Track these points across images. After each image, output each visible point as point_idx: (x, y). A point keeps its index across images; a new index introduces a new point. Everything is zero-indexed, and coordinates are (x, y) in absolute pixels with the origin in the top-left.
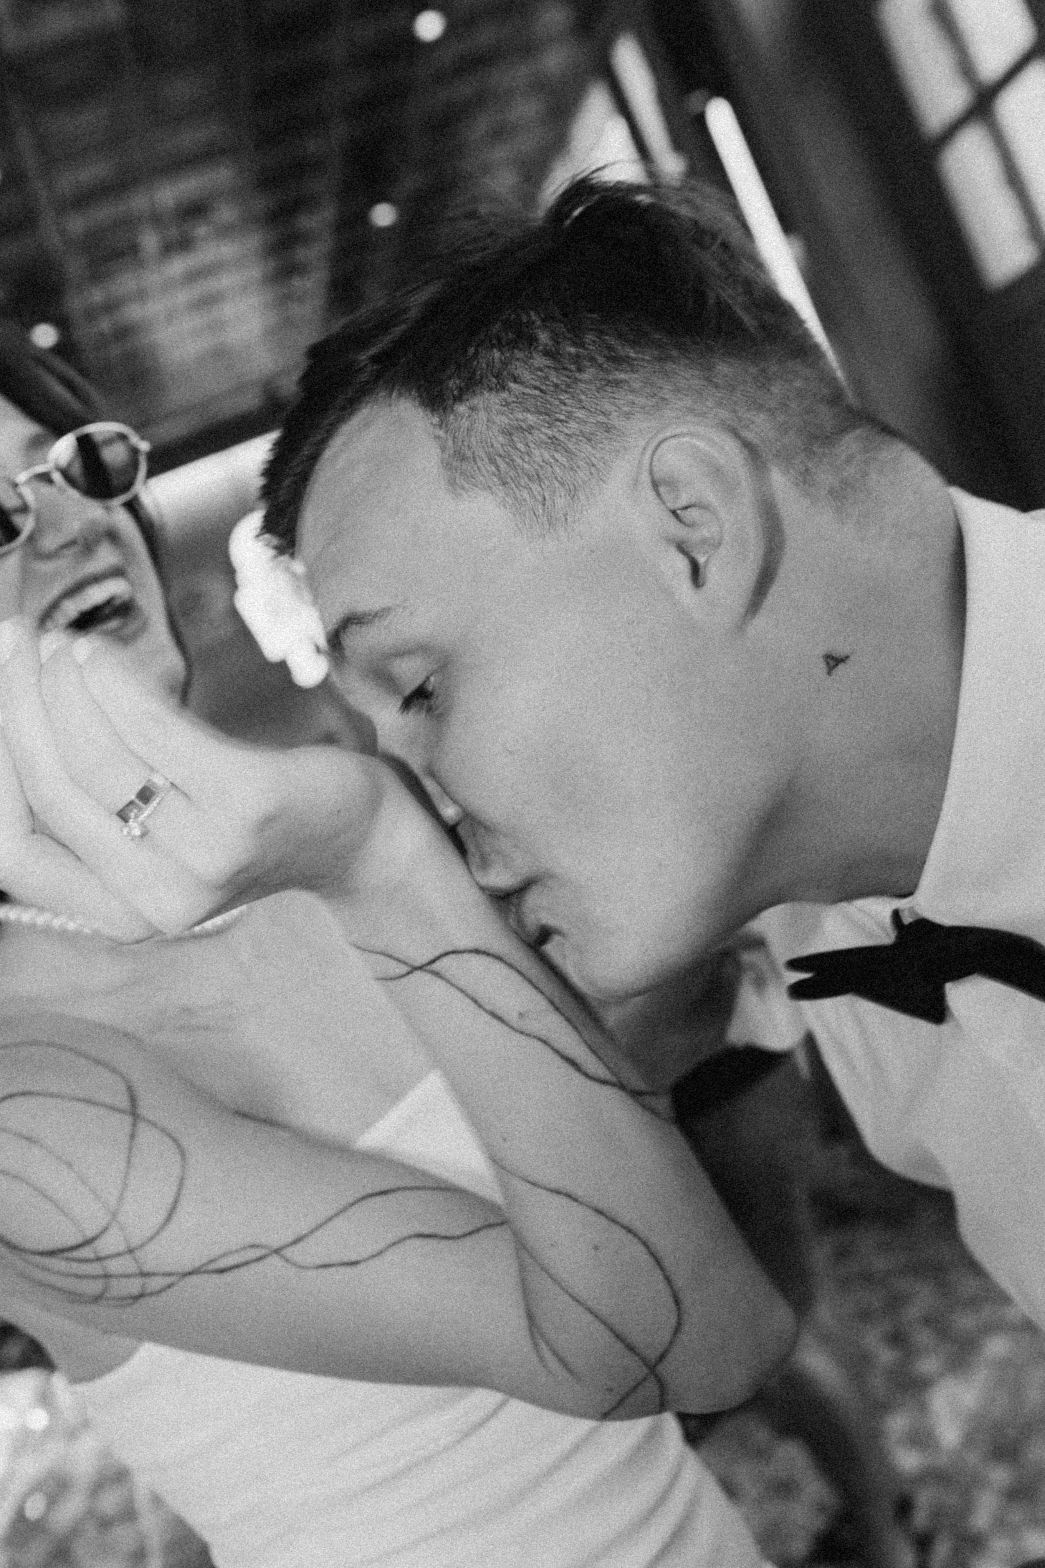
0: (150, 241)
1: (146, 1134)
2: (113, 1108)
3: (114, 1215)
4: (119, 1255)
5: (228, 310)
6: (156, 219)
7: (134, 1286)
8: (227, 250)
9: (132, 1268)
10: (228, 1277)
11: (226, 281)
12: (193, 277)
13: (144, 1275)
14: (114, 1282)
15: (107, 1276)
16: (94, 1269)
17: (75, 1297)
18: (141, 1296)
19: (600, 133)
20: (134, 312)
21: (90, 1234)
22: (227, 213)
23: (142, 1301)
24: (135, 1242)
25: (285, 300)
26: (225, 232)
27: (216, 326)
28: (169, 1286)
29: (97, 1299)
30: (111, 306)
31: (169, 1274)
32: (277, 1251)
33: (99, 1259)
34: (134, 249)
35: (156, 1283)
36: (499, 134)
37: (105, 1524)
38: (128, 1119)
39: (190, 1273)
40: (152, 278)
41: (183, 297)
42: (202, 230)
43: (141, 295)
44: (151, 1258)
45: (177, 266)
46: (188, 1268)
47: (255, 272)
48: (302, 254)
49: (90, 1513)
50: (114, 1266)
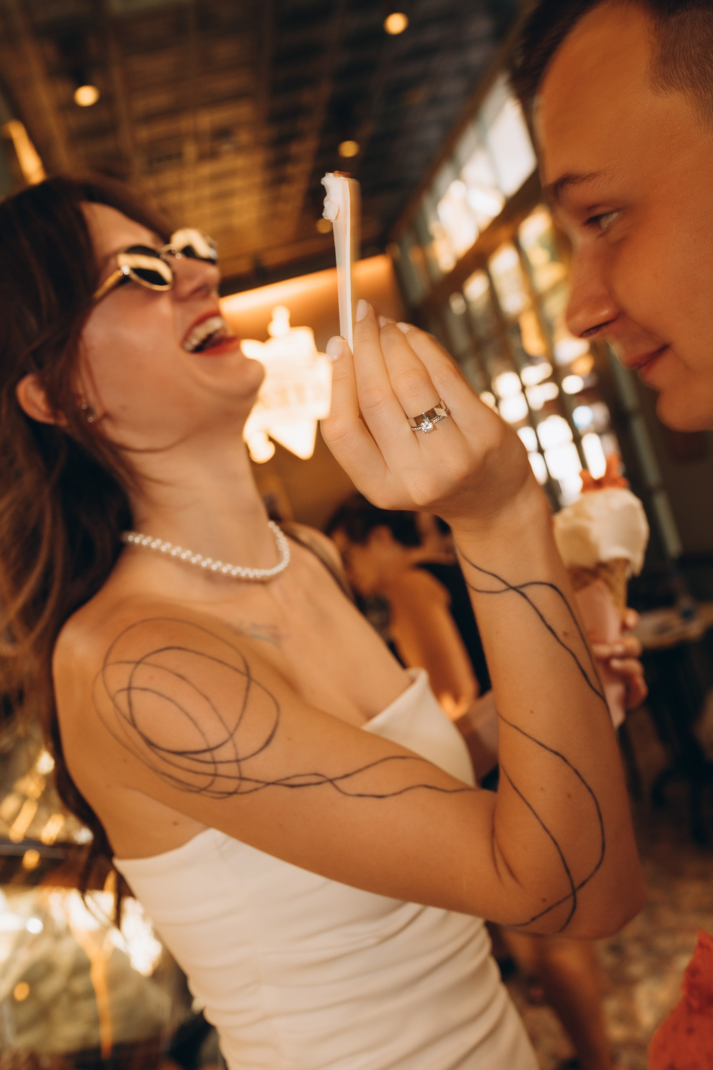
0: (190, 150)
1: (255, 691)
2: (236, 670)
3: (231, 735)
4: (229, 762)
5: (237, 203)
6: (197, 136)
7: (231, 785)
8: (240, 162)
9: (235, 773)
10: (295, 790)
11: (238, 183)
12: (215, 178)
13: (241, 778)
14: (218, 780)
15: (215, 775)
16: (209, 769)
17: (188, 788)
18: (235, 793)
19: (500, 109)
20: (173, 198)
21: (213, 744)
22: (244, 137)
23: (235, 798)
24: (241, 756)
25: (275, 200)
26: (240, 150)
27: (228, 213)
28: (256, 790)
29: (200, 790)
30: (161, 191)
31: (257, 781)
32: (331, 781)
33: (214, 762)
34: (179, 155)
35: (247, 786)
36: (434, 101)
37: (75, 998)
38: (245, 679)
39: (274, 783)
40: (189, 176)
41: (207, 191)
42: (226, 147)
43: (180, 187)
44: (249, 769)
45: (207, 169)
46: (272, 778)
47: (258, 178)
48: (291, 170)
49: (66, 990)
50: (223, 769)
